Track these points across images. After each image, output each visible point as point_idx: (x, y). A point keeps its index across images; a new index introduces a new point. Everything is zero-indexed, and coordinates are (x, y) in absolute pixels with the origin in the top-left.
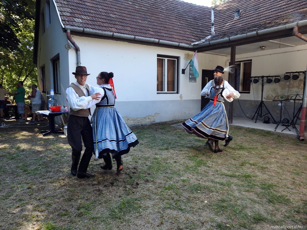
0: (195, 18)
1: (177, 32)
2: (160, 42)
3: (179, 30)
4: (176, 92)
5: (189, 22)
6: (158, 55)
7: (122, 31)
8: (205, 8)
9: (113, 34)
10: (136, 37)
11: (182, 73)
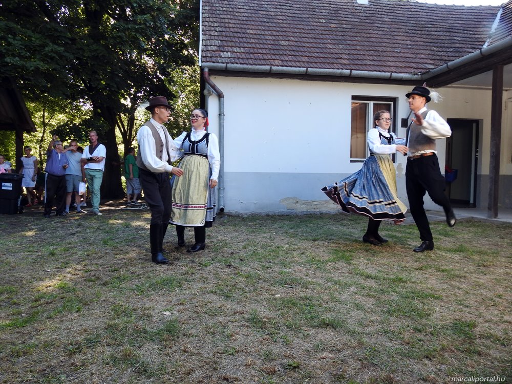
0: (452, 29)
1: (398, 57)
2: (352, 74)
3: (404, 53)
5: (435, 37)
7: (290, 64)
8: (484, 8)
9: (271, 68)
10: (309, 69)
11: (402, 126)
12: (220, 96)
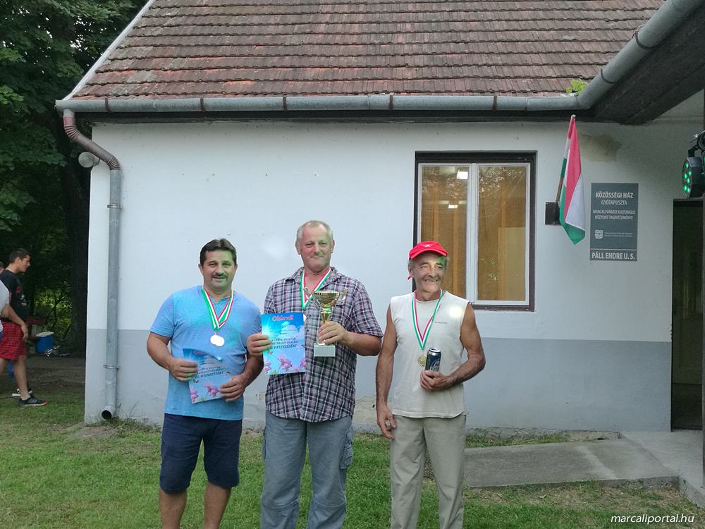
2: (394, 103)
4: (526, 303)
6: (421, 157)
9: (202, 100)
10: (290, 99)
11: (548, 222)
12: (113, 165)
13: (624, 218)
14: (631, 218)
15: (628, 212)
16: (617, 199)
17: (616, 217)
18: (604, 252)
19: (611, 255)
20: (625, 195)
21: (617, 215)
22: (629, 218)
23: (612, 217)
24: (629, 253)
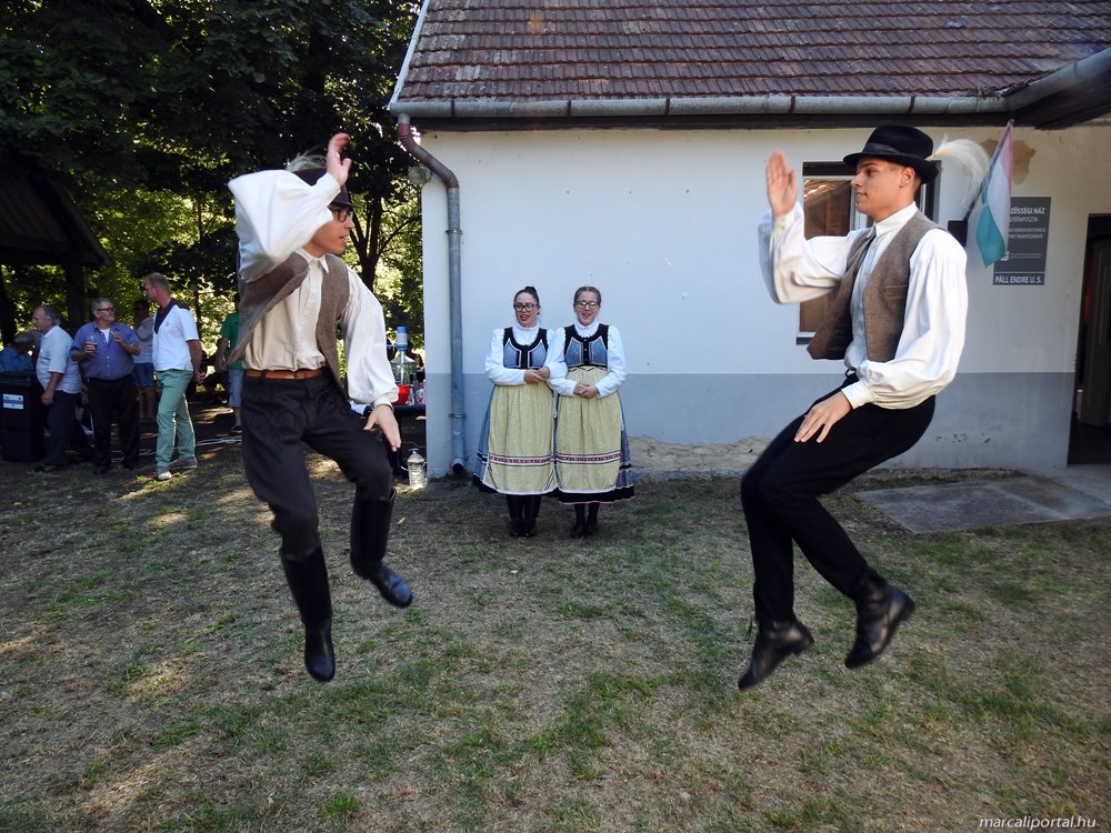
2: (797, 106)
3: (973, 29)
9: (569, 104)
10: (675, 101)
12: (449, 182)
13: (1033, 236)
14: (1041, 236)
15: (1037, 230)
16: (1026, 215)
17: (1024, 236)
18: (1010, 275)
19: (1016, 279)
20: (1036, 211)
21: (1026, 233)
22: (1038, 236)
23: (1019, 236)
24: (1036, 275)
